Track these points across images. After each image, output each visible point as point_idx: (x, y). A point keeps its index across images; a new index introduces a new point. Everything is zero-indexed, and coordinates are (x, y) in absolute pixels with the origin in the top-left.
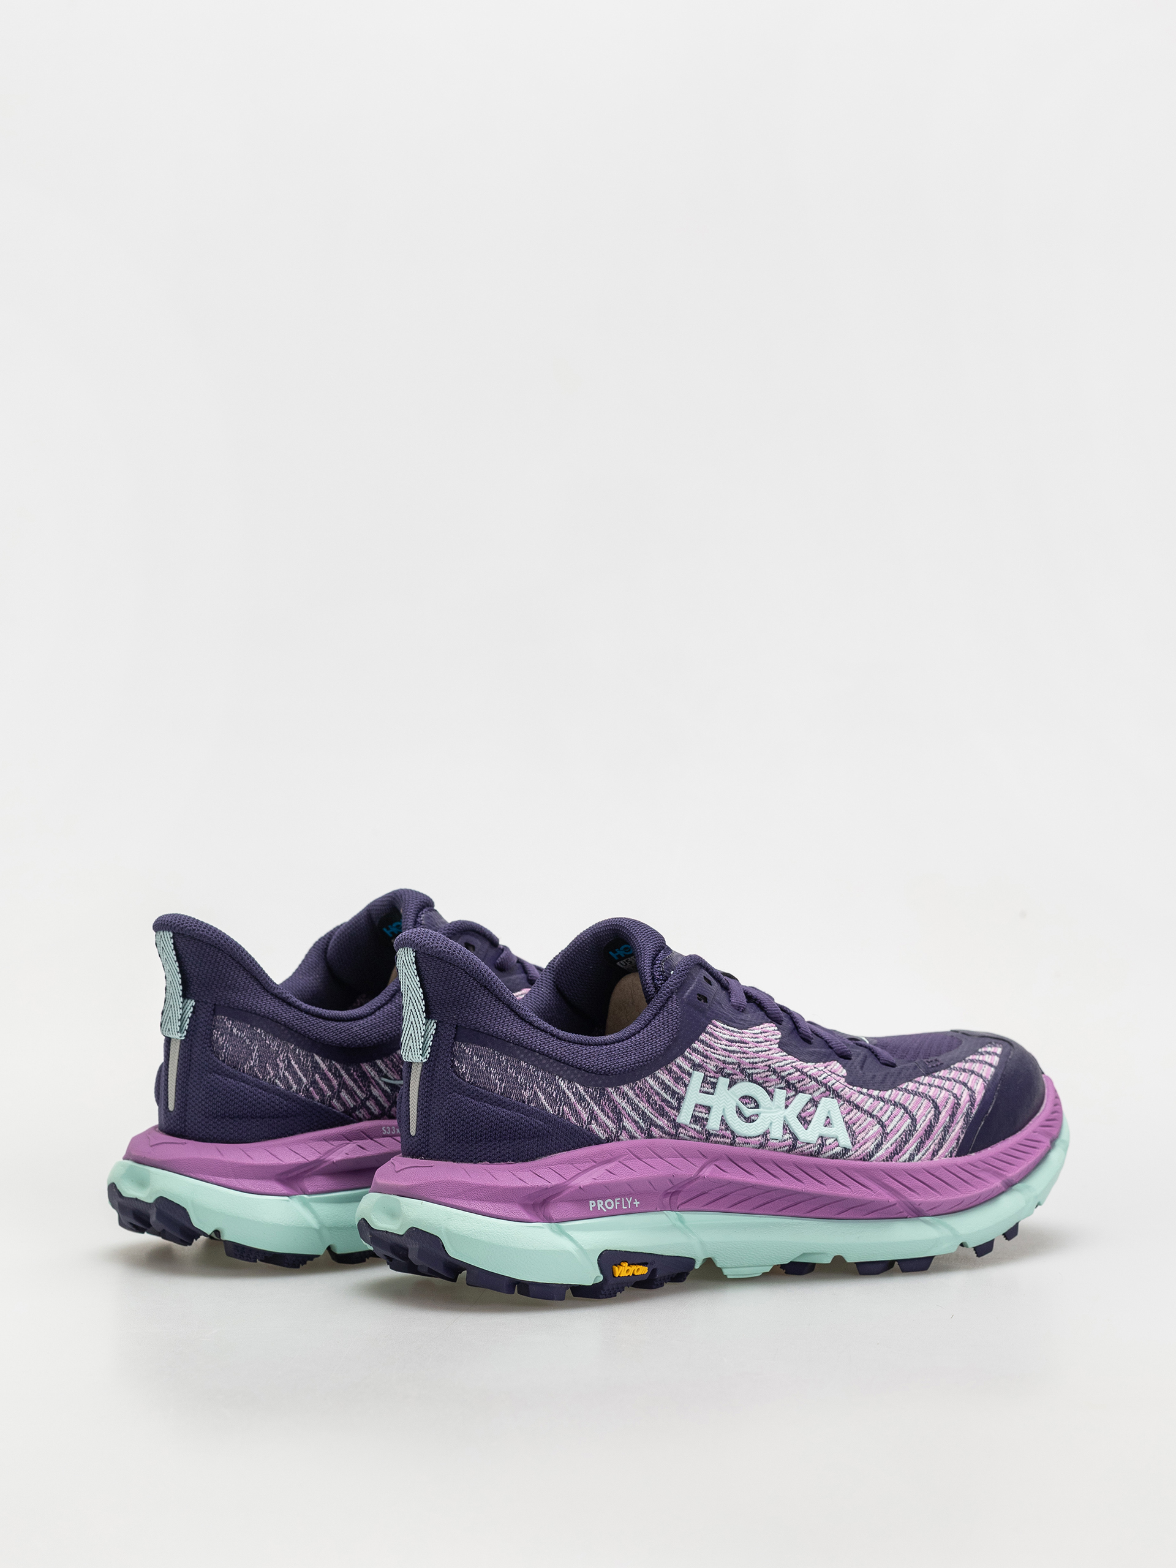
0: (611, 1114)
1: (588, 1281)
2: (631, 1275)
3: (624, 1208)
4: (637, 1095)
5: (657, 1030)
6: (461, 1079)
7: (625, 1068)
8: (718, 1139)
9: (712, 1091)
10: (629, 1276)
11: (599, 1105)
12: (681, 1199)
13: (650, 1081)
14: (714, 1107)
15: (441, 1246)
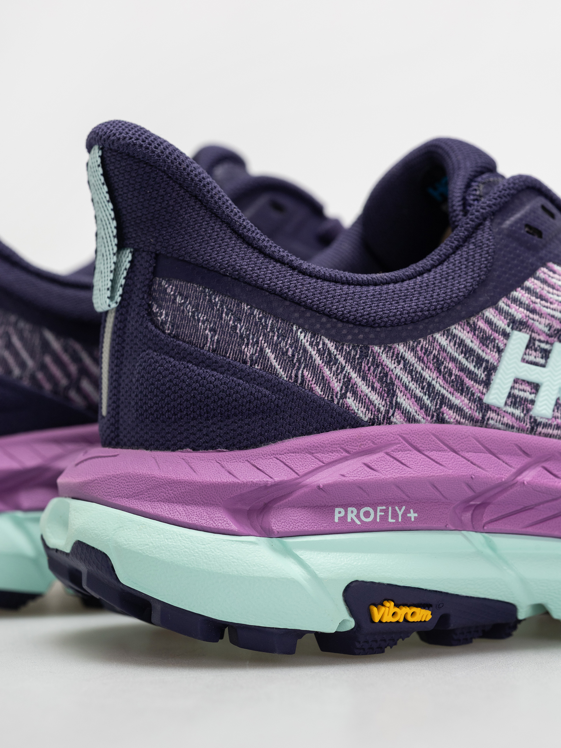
0: (377, 385)
1: (330, 628)
2: (401, 620)
3: (390, 520)
4: (420, 359)
5: (457, 269)
6: (159, 329)
7: (399, 317)
8: (550, 431)
9: (542, 361)
10: (398, 622)
11: (359, 371)
12: (487, 515)
13: (441, 339)
14: (545, 384)
15: (111, 569)
